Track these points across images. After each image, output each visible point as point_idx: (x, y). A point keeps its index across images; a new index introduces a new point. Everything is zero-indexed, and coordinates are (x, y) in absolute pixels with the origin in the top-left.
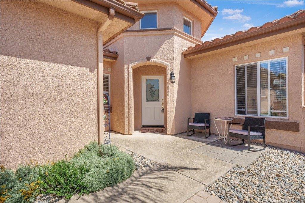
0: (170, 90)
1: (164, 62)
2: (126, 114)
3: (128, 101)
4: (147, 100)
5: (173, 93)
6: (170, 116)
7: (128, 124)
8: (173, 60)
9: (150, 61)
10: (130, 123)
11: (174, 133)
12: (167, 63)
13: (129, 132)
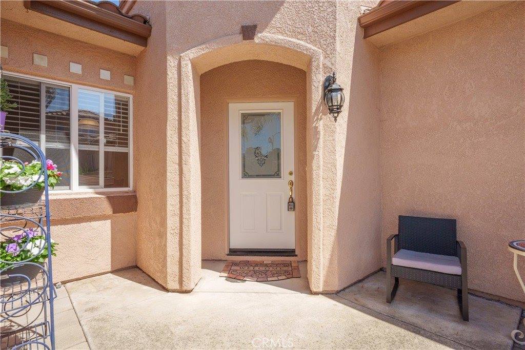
0: (321, 141)
1: (302, 43)
2: (172, 222)
3: (177, 178)
4: (246, 175)
5: (334, 152)
6: (321, 229)
7: (178, 254)
8: (334, 38)
9: (255, 38)
10: (184, 254)
11: (336, 287)
12: (314, 48)
13: (181, 282)
